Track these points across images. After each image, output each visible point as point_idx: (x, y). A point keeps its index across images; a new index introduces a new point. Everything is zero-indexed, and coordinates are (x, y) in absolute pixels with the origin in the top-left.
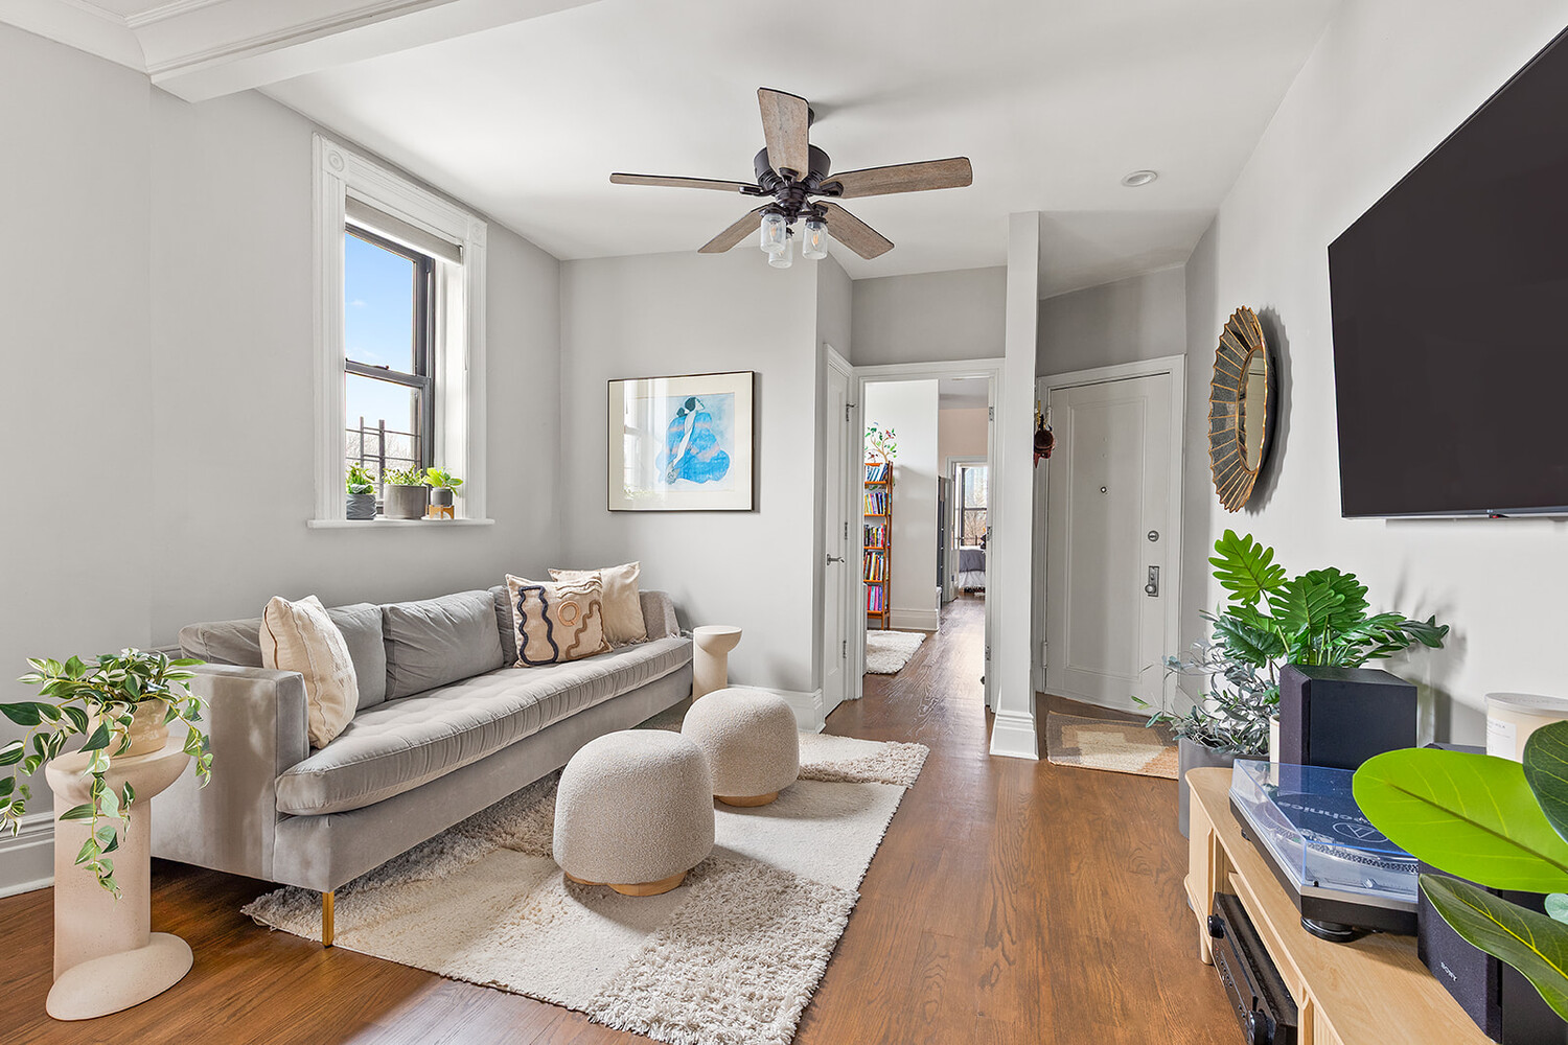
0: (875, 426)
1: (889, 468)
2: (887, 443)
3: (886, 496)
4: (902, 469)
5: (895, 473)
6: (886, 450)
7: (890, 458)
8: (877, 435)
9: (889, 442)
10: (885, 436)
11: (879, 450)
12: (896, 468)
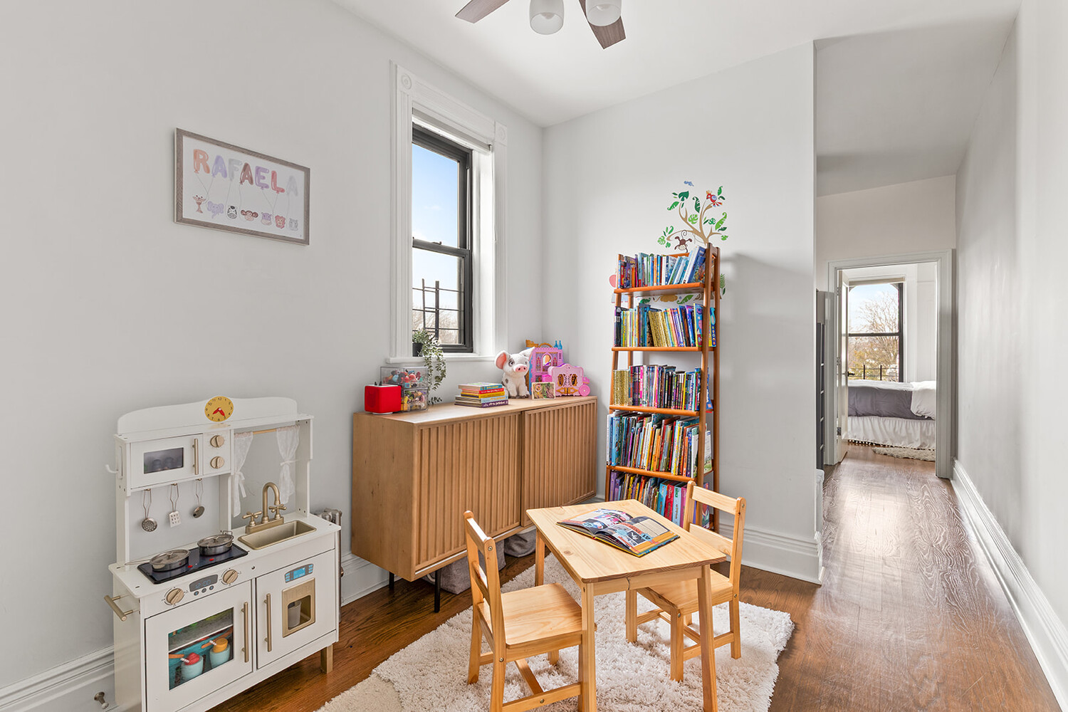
0: (685, 189)
1: (708, 258)
2: (709, 215)
3: (703, 311)
4: (740, 259)
5: (725, 270)
6: (707, 229)
7: (715, 241)
8: (689, 203)
9: (714, 213)
10: (704, 202)
11: (695, 231)
12: (727, 260)
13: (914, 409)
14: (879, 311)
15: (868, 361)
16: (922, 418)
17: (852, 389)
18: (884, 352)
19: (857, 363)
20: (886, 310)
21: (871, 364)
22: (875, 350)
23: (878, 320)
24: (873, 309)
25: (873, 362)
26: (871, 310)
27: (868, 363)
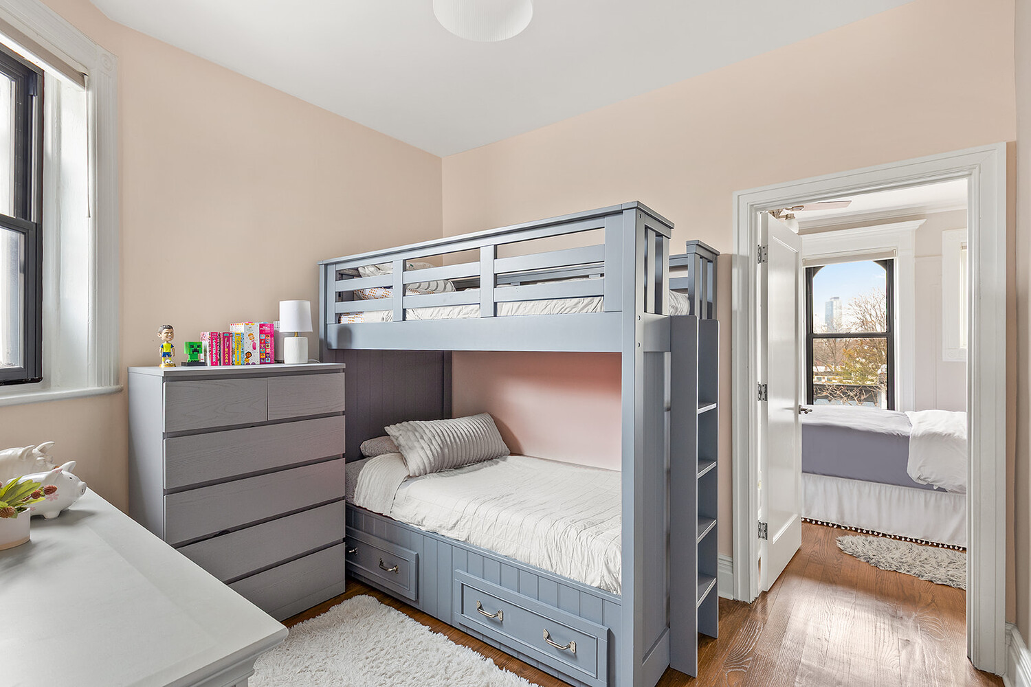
13: (913, 471)
14: (869, 307)
15: (857, 359)
16: (929, 487)
17: (805, 426)
18: (875, 350)
19: (846, 361)
20: (877, 306)
21: (861, 363)
22: (865, 348)
23: (868, 317)
24: (863, 305)
25: (864, 360)
26: (860, 306)
27: (858, 362)
